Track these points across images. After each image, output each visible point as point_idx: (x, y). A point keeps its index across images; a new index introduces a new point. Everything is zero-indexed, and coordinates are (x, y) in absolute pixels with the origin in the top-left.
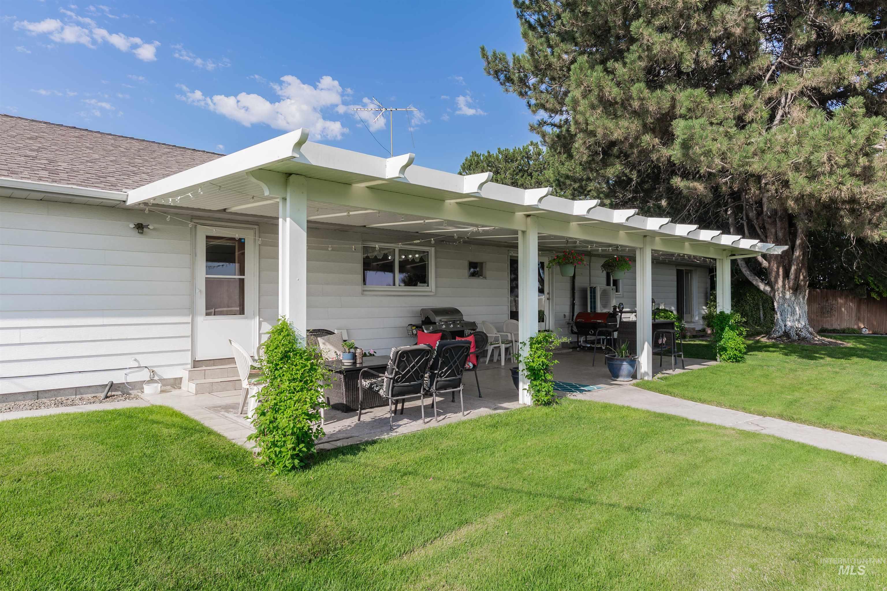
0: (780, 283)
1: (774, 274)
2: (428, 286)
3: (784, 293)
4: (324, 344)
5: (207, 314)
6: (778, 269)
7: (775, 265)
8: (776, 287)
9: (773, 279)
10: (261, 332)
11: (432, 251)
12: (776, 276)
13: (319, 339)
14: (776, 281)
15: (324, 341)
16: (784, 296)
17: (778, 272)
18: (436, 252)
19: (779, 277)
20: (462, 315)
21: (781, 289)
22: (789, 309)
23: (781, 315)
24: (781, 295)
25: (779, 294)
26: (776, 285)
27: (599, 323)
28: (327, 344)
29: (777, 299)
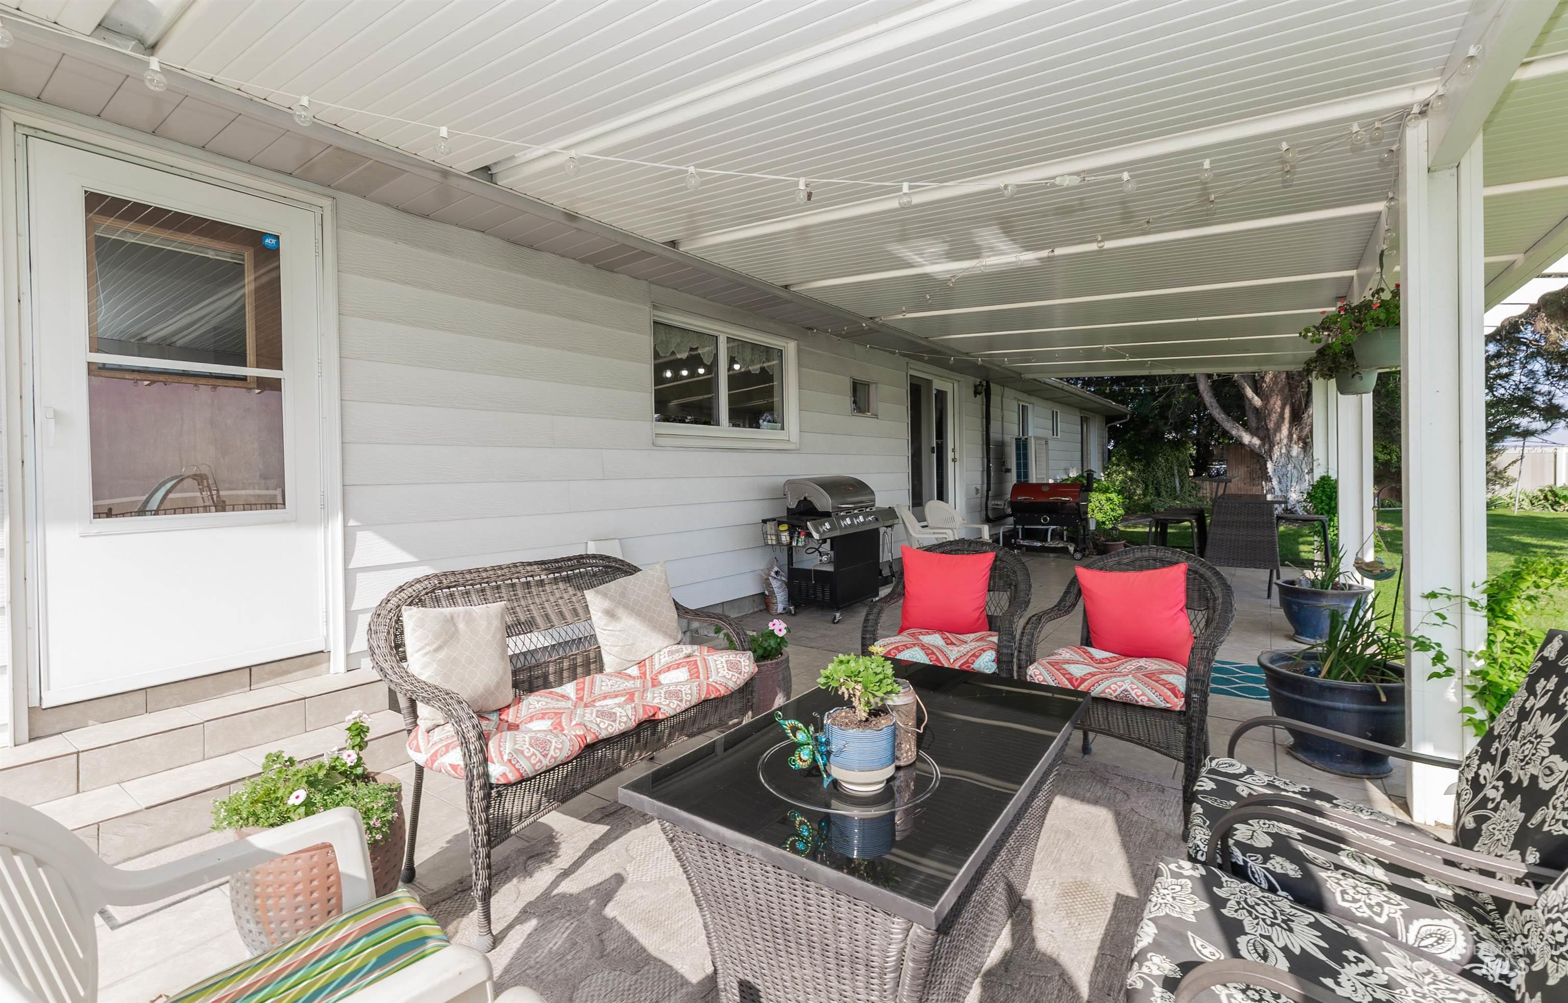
0: (1285, 431)
1: (1274, 417)
2: (783, 428)
3: (1289, 447)
4: (611, 614)
5: (104, 512)
6: (1283, 409)
7: (1279, 403)
8: (1278, 438)
9: (1271, 425)
10: (352, 566)
11: (790, 348)
12: (1278, 421)
13: (589, 595)
14: (1278, 428)
15: (607, 604)
16: (1289, 452)
17: (1282, 416)
18: (799, 351)
19: (1283, 422)
20: (872, 493)
21: (1285, 441)
22: (1295, 472)
23: (1280, 482)
24: (1284, 451)
25: (1281, 448)
26: (1278, 435)
27: (1065, 502)
28: (620, 612)
29: (1275, 457)
